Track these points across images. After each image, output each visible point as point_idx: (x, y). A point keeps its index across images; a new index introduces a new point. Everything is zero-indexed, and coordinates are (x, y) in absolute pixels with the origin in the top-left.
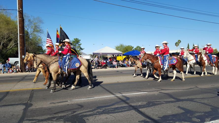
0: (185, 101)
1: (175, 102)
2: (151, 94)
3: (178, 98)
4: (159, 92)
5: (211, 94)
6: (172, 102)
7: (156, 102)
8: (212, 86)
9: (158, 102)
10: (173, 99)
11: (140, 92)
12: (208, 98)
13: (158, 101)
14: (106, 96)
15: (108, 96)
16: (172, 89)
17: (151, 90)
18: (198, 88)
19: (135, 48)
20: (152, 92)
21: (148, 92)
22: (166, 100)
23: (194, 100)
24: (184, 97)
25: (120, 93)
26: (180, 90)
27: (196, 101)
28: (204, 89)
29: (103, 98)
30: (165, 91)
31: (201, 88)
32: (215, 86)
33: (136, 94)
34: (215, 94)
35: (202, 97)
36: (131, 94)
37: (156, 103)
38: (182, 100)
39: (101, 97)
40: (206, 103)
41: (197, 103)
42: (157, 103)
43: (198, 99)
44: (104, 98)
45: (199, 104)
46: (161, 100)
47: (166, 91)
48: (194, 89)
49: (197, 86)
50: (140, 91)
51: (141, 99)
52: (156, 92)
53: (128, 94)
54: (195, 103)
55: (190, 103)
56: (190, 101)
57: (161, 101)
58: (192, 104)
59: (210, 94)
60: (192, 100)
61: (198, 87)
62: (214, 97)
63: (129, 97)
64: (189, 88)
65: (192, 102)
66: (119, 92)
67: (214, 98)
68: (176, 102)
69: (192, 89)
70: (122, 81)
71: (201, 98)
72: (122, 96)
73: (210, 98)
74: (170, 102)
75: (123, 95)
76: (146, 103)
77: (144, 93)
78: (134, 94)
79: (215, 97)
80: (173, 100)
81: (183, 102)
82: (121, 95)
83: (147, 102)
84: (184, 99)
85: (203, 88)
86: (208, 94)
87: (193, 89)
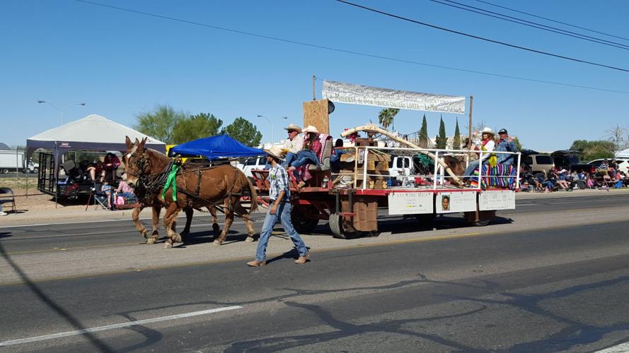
0: (371, 333)
1: (333, 338)
2: (255, 311)
3: (349, 321)
4: (287, 303)
5: (464, 301)
6: (323, 337)
7: (267, 341)
8: (474, 271)
9: (275, 340)
10: (329, 326)
11: (213, 305)
12: (451, 317)
13: (276, 336)
14: (60, 334)
15: (68, 333)
16: (336, 288)
17: (257, 297)
18: (426, 281)
19: (228, 127)
20: (258, 304)
21: (245, 303)
22: (302, 331)
23: (402, 326)
24: (372, 319)
25: (126, 315)
26: (364, 291)
27: (408, 329)
28: (445, 284)
29: (42, 342)
30: (308, 296)
31: (437, 282)
32: (483, 274)
33: (192, 317)
34: (478, 300)
35: (430, 315)
36: (174, 317)
37: (263, 345)
38: (362, 329)
39: (34, 339)
40: (439, 334)
41: (408, 336)
42: (269, 345)
43: (417, 324)
44: (47, 342)
45: (416, 338)
46: (283, 335)
47: (312, 296)
48: (413, 285)
49: (425, 275)
50: (215, 303)
51: (207, 337)
52: (275, 302)
53: (159, 319)
54: (405, 337)
55: (387, 338)
56: (388, 331)
57: (282, 339)
58: (393, 340)
59: (458, 300)
60: (393, 327)
61: (428, 278)
62: (470, 313)
63: (163, 329)
64: (398, 281)
65: (393, 334)
66: (124, 310)
67: (469, 316)
68: (337, 338)
69: (404, 286)
70: (151, 265)
71: (428, 319)
72: (133, 327)
73: (457, 315)
74: (318, 340)
75: (136, 323)
76: (224, 347)
77: (225, 311)
78: (185, 318)
79: (476, 311)
80: (329, 329)
81: (363, 335)
82: (129, 324)
83: (230, 345)
84: (369, 323)
85: (444, 280)
86: (455, 302)
87: (408, 286)
